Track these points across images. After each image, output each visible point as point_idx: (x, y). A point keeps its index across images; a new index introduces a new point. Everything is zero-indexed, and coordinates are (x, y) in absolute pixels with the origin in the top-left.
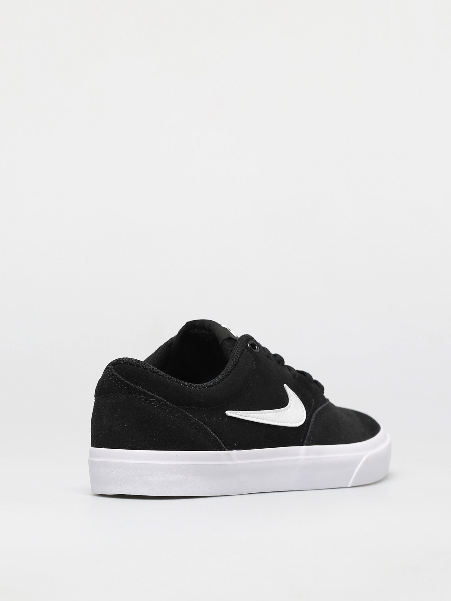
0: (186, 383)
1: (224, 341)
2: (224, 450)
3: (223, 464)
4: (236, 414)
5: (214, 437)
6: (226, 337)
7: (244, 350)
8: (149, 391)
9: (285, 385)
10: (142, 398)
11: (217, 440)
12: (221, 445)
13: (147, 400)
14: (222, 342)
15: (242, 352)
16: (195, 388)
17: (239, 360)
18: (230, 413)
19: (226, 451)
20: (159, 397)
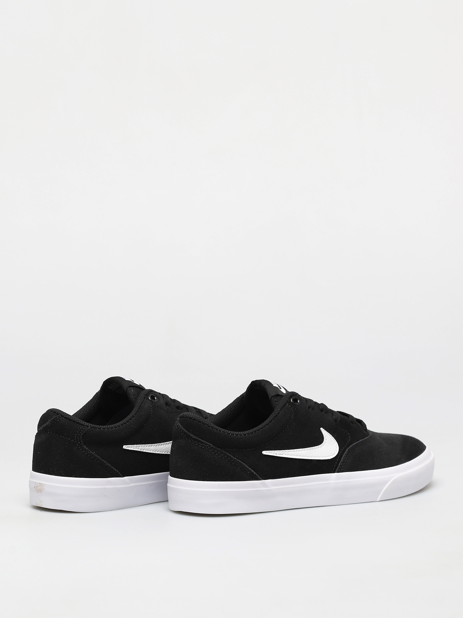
0: (230, 432)
1: (272, 397)
2: (260, 480)
3: (259, 490)
4: (271, 453)
5: (250, 471)
6: (275, 394)
7: (286, 404)
8: (200, 438)
9: (321, 429)
10: (195, 443)
11: (253, 473)
12: (257, 476)
13: (199, 445)
14: (271, 398)
15: (284, 406)
16: (237, 435)
17: (279, 412)
18: (266, 452)
19: (261, 480)
20: (207, 443)
